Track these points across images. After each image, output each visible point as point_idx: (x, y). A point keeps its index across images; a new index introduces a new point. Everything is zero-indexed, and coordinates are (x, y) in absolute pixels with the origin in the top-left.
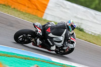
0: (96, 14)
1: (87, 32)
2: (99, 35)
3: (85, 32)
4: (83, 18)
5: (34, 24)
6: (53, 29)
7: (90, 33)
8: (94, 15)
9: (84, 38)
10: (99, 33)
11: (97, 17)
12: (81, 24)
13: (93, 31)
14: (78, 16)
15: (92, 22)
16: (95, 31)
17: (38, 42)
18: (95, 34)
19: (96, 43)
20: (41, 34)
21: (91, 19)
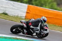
0: (14, 4)
1: (10, 15)
2: (17, 16)
3: (8, 15)
4: (7, 7)
5: (21, 21)
6: (33, 23)
7: (12, 15)
8: (13, 4)
9: (8, 19)
10: (17, 15)
11: (14, 5)
12: (6, 10)
13: (13, 14)
14: (3, 6)
15: (12, 8)
16: (15, 14)
17: (25, 32)
18: (15, 15)
19: (16, 21)
20: (26, 27)
21: (11, 7)
